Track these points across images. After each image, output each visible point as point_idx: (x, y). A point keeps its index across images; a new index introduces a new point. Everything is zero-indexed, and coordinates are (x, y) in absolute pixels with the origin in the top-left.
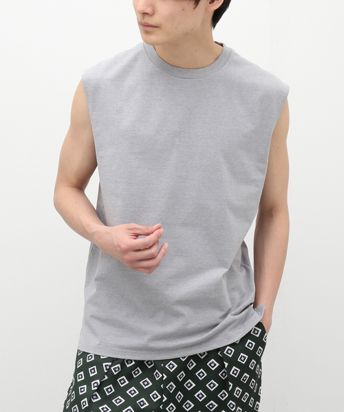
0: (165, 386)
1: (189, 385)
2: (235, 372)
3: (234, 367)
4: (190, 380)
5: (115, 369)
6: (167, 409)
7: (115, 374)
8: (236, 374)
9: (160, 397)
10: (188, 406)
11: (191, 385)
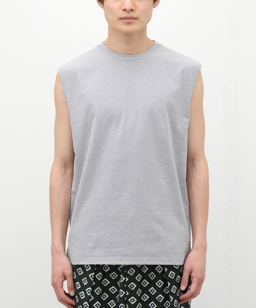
0: (127, 286)
1: (144, 283)
2: (172, 275)
3: (171, 272)
4: (145, 280)
5: (98, 276)
6: (129, 300)
7: (99, 279)
8: (172, 277)
9: (124, 293)
10: (145, 297)
11: (146, 283)
